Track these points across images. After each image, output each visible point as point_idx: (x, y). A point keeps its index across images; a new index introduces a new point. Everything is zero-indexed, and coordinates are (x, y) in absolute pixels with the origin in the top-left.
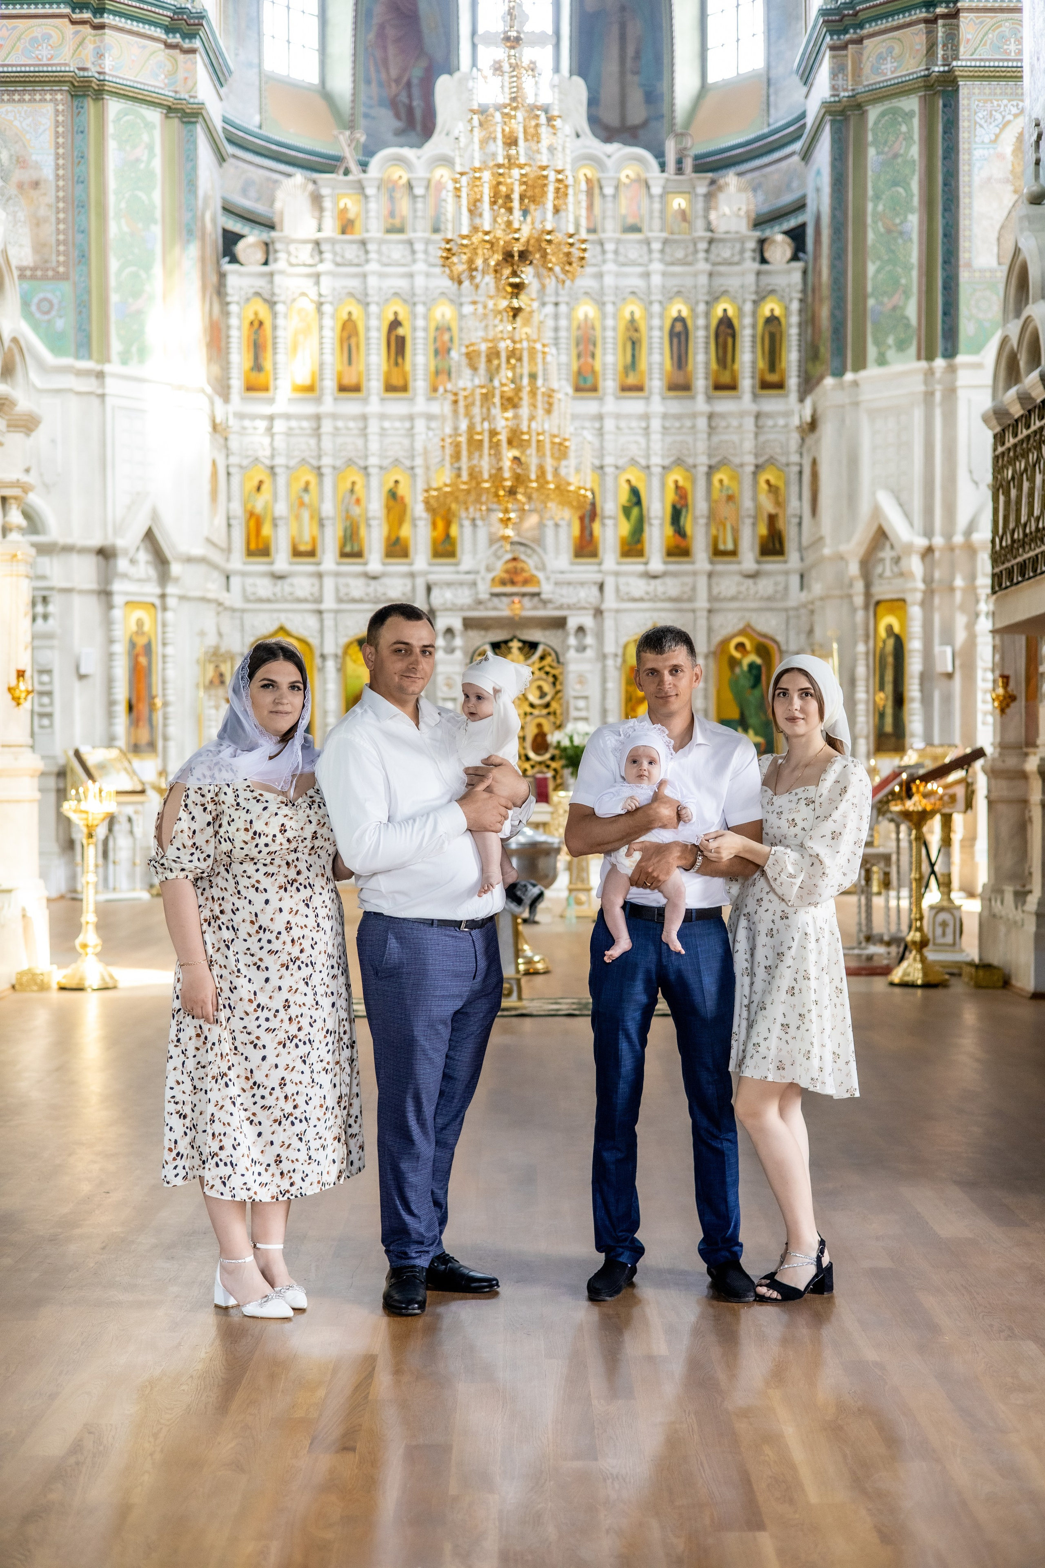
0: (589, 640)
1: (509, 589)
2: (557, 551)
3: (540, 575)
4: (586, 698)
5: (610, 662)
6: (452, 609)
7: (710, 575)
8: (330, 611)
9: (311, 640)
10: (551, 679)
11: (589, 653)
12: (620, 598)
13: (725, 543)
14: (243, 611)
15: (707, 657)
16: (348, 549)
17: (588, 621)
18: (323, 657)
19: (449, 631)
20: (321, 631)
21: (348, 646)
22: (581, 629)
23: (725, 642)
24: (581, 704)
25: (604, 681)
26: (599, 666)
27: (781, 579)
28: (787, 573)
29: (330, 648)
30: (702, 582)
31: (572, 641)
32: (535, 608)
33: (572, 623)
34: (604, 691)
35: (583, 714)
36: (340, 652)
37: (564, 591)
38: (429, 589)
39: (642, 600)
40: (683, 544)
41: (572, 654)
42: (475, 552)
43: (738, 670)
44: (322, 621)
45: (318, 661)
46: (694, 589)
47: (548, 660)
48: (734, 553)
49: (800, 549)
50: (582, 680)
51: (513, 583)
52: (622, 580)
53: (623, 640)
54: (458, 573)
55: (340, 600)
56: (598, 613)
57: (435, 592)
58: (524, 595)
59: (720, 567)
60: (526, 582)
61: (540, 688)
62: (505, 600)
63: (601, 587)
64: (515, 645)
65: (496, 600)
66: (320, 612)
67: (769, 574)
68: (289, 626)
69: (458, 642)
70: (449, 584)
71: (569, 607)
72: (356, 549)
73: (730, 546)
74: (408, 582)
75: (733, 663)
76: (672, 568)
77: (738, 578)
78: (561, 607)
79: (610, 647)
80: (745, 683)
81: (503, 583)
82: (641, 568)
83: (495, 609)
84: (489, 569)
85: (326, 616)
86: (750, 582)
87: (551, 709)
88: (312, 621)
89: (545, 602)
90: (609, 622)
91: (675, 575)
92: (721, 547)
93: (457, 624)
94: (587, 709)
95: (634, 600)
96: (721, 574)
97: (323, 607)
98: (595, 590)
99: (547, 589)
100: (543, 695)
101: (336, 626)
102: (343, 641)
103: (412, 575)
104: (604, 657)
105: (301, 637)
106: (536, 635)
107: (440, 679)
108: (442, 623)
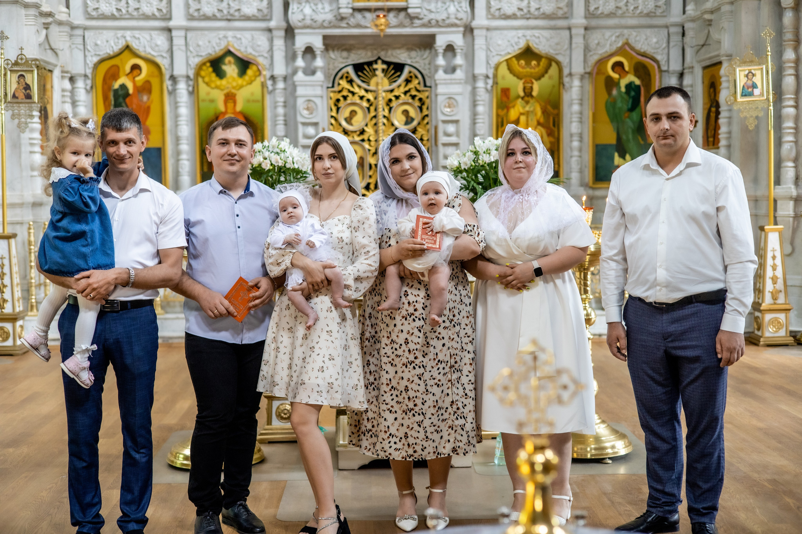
0: (459, 60)
1: (374, 3)
4: (457, 122)
5: (480, 84)
6: (312, 26)
8: (179, 28)
9: (159, 60)
10: (417, 104)
11: (459, 74)
12: (491, 15)
14: (85, 28)
15: (582, 78)
17: (458, 39)
18: (173, 78)
19: (309, 51)
20: (171, 51)
21: (200, 68)
22: (450, 49)
23: (602, 61)
24: (451, 128)
25: (474, 104)
26: (469, 88)
29: (180, 69)
31: (441, 61)
32: (401, 25)
33: (441, 42)
34: (474, 115)
35: (453, 139)
36: (191, 74)
37: (432, 6)
38: (286, 5)
39: (514, 17)
41: (440, 75)
43: (615, 92)
44: (171, 39)
45: (168, 83)
46: (570, 4)
47: (415, 82)
50: (451, 101)
53: (495, 60)
55: (191, 18)
56: (469, 30)
57: (294, 7)
58: (390, 10)
61: (406, 112)
62: (368, 15)
63: (472, 2)
64: (380, 66)
65: (358, 16)
66: (169, 30)
68: (134, 45)
69: (319, 62)
71: (438, 24)
75: (610, 83)
78: (429, 24)
79: (480, 69)
80: (623, 105)
83: (358, 26)
85: (174, 33)
88: (161, 40)
89: (412, 18)
90: (480, 42)
93: (318, 43)
94: (458, 134)
95: (507, 17)
97: (172, 24)
98: (465, 4)
99: (414, 2)
100: (409, 120)
101: (186, 44)
102: (195, 61)
104: (474, 78)
105: (149, 56)
106: (401, 56)
107: (300, 103)
108: (301, 42)
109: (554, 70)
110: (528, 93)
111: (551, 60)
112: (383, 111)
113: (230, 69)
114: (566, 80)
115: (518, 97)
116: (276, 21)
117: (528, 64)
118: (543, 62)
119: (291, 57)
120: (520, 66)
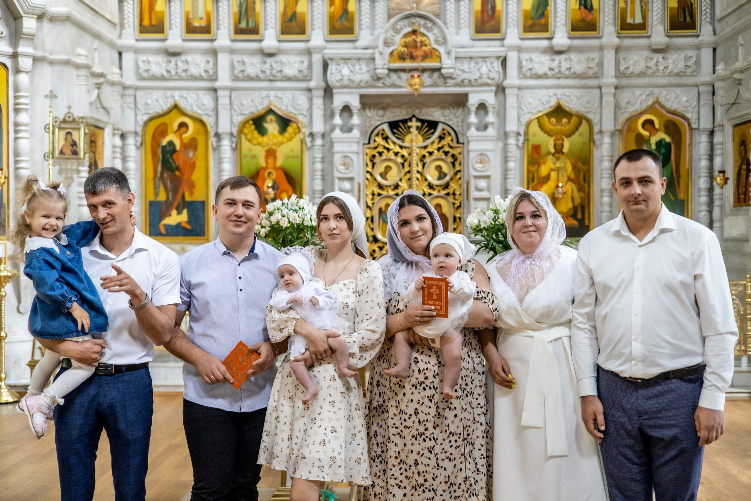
0: (491, 118)
1: (408, 64)
2: (458, 27)
3: (441, 49)
4: (488, 177)
5: (512, 141)
6: (349, 86)
7: (618, 49)
8: (224, 88)
9: (205, 119)
10: (450, 159)
11: (491, 131)
12: (522, 75)
13: (633, 16)
14: (137, 89)
15: (612, 135)
16: (243, 25)
17: (490, 98)
18: (218, 135)
19: (346, 109)
20: (216, 110)
21: (243, 125)
22: (482, 107)
23: (632, 119)
24: (483, 184)
25: (505, 160)
26: (501, 145)
27: (691, 53)
28: (698, 48)
29: (224, 127)
30: (609, 56)
31: (473, 119)
32: (435, 85)
33: (473, 100)
34: (505, 171)
35: (485, 194)
36: (235, 131)
37: (465, 66)
38: (325, 66)
39: (545, 76)
40: (589, 17)
41: (473, 132)
42: (373, 27)
44: (216, 99)
45: (212, 140)
46: (601, 64)
47: (448, 139)
48: (643, 27)
49: (712, 22)
50: (483, 157)
51: (412, 58)
52: (525, 56)
54: (356, 48)
55: (236, 79)
56: (501, 89)
57: (332, 68)
58: (424, 70)
59: (627, 42)
60: (426, 57)
61: (439, 168)
62: (403, 75)
63: (504, 62)
64: (414, 124)
65: (394, 76)
66: (215, 90)
67: (679, 49)
68: (182, 104)
69: (356, 120)
70: (346, 60)
71: (470, 84)
72: (251, 25)
73: (639, 20)
74: (305, 59)
75: (640, 140)
76: (577, 43)
77: (646, 53)
78: (462, 84)
79: (512, 126)
81: (402, 58)
82: (545, 43)
83: (394, 86)
84: (386, 43)
85: (220, 93)
86: (660, 56)
87: (450, 190)
88: (207, 100)
89: (445, 78)
90: (511, 100)
91: (580, 50)
92: (629, 20)
93: (355, 102)
94: (489, 189)
95: (538, 77)
96: (628, 49)
97: (217, 84)
98: (497, 65)
99: (447, 62)
100: (442, 175)
101: (231, 104)
102: (239, 119)
103: (309, 52)
104: (506, 135)
105: (196, 115)
106: (435, 115)
107: (337, 158)
108: (339, 101)
109: (584, 127)
110: (559, 150)
111: (581, 118)
112: (416, 167)
113: (272, 127)
114: (596, 137)
115: (549, 153)
116: (316, 81)
117: (559, 121)
118: (574, 120)
119: (329, 115)
120: (551, 124)
